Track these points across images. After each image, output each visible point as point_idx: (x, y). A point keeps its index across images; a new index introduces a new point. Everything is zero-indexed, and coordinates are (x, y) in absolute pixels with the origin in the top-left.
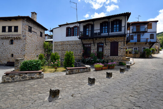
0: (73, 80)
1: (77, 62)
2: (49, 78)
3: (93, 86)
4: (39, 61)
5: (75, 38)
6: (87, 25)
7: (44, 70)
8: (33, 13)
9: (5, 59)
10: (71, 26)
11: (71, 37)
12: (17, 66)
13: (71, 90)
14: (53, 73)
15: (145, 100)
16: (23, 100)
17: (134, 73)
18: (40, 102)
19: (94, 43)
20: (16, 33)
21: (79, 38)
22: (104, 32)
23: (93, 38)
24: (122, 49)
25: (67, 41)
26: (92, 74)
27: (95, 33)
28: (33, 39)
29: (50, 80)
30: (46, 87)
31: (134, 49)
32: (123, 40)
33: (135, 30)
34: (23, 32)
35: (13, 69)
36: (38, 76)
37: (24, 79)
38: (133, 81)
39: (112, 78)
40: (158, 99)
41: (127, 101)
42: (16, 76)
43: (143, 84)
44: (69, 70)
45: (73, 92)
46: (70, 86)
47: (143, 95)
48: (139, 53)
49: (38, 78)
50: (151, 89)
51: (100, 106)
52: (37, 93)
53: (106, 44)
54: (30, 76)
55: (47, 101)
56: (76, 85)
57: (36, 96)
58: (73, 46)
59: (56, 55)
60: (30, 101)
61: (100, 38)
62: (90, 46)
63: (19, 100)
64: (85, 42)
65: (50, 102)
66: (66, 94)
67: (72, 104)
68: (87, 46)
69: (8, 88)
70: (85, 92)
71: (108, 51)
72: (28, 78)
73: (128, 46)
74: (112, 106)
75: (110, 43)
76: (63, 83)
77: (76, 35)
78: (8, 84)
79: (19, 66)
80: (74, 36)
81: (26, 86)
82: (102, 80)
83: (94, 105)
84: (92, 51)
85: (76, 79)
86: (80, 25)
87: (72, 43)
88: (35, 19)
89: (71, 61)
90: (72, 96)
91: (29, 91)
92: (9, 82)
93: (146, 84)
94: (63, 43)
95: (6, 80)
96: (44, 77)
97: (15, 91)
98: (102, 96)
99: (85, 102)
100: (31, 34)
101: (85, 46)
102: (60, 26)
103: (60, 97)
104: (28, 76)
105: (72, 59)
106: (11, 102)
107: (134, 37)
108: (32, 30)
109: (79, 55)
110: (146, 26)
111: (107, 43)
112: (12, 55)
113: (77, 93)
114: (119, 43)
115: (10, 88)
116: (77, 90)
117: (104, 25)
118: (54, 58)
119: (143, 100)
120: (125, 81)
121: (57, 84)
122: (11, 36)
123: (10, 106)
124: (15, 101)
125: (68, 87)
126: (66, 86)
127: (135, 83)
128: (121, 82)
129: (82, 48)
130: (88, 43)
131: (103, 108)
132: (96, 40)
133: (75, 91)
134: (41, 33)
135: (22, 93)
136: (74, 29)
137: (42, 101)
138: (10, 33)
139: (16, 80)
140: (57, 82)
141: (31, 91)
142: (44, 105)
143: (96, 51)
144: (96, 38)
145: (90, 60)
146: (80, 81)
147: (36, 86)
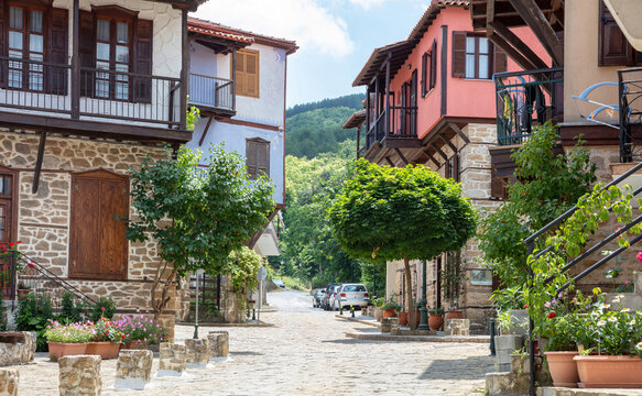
53: (36, 180)
71: (51, 237)
75: (67, 178)
111: (43, 177)
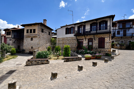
0: (68, 66)
1: (73, 52)
2: (52, 64)
3: (81, 72)
4: (47, 52)
5: (72, 35)
6: (80, 26)
7: (50, 57)
8: (44, 20)
9: (28, 50)
10: (69, 27)
11: (69, 34)
12: (34, 55)
13: (66, 73)
14: (56, 60)
15: (117, 86)
16: (36, 78)
17: (116, 63)
18: (46, 80)
19: (85, 39)
20: (34, 34)
21: (74, 35)
22: (93, 30)
23: (85, 35)
24: (108, 43)
25: (66, 38)
26: (82, 63)
27: (86, 31)
28: (44, 37)
29: (53, 65)
30: (50, 70)
31: (121, 42)
32: (108, 36)
33: (121, 27)
34: (38, 32)
35: (32, 57)
36: (46, 62)
37: (38, 64)
38: (113, 70)
39: (96, 66)
40: (128, 86)
41: (103, 85)
42: (33, 62)
43: (121, 73)
44: (66, 59)
45: (66, 75)
46: (65, 71)
47: (117, 82)
48: (125, 45)
49: (46, 64)
50: (126, 77)
51: (82, 87)
52: (45, 74)
53: (94, 39)
54: (41, 62)
55: (49, 80)
56: (69, 70)
57: (44, 76)
58: (70, 41)
59: (58, 48)
60: (40, 79)
61: (90, 35)
62: (82, 41)
63: (34, 77)
64: (79, 38)
65: (51, 80)
66: (61, 76)
67: (64, 83)
68: (81, 41)
69: (29, 69)
70: (74, 76)
71: (96, 44)
72: (40, 63)
73: (115, 40)
74: (91, 87)
75: (98, 39)
76: (61, 68)
77: (73, 33)
78: (29, 66)
79: (36, 55)
80: (71, 34)
81: (39, 69)
82: (89, 67)
83: (78, 85)
84: (84, 45)
85: (70, 65)
86: (75, 26)
87: (69, 39)
88: (46, 23)
89: (68, 52)
90: (65, 78)
91: (40, 72)
92: (29, 65)
93: (123, 73)
94: (63, 39)
95: (28, 64)
96: (50, 63)
97: (32, 71)
98: (85, 80)
99: (73, 82)
100: (43, 33)
101: (79, 41)
102: (62, 27)
103: (58, 78)
104: (40, 62)
105: (68, 51)
106: (30, 78)
107: (120, 32)
108: (44, 31)
109: (74, 47)
110: (131, 23)
112: (32, 48)
113: (69, 76)
114: (106, 39)
115: (30, 69)
116: (70, 74)
117: (93, 25)
118: (57, 50)
119: (116, 86)
120: (107, 69)
121: (57, 68)
122: (31, 36)
123: (29, 80)
124: (32, 78)
125: (64, 71)
126: (62, 71)
127: (114, 72)
128: (103, 70)
129: (77, 42)
130: (81, 39)
131: (84, 88)
132: (87, 36)
133: (68, 74)
134: (49, 33)
135: (36, 73)
136: (71, 29)
137: (47, 79)
138: (31, 34)
139: (33, 64)
140: (58, 67)
141: (41, 72)
142: (48, 82)
143: (87, 44)
144: (87, 35)
145: (82, 51)
146: (72, 67)
147: (44, 69)
